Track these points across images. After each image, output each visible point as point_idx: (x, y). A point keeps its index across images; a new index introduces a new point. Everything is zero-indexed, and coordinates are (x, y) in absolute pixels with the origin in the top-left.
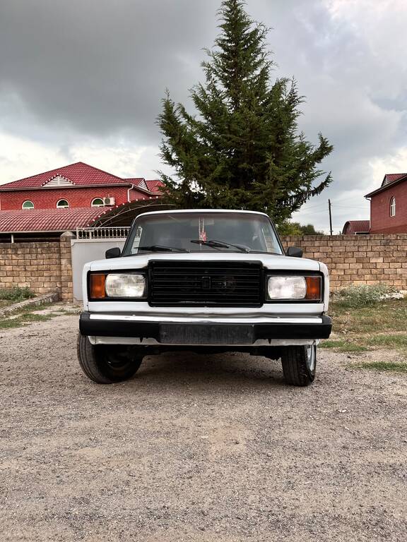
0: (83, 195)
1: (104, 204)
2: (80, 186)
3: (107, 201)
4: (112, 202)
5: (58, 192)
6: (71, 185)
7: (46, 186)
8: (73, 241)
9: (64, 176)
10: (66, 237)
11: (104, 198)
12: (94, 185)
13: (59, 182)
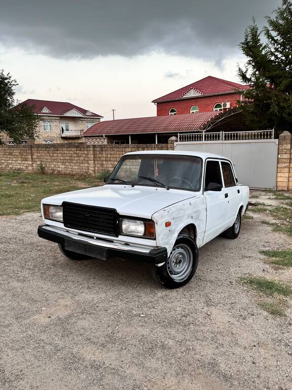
0: (208, 101)
1: (222, 108)
2: (206, 95)
3: (225, 105)
4: (228, 106)
5: (191, 101)
6: (200, 95)
7: (184, 97)
8: (175, 143)
9: (196, 89)
10: (172, 141)
11: (223, 103)
12: (217, 94)
13: (192, 94)
